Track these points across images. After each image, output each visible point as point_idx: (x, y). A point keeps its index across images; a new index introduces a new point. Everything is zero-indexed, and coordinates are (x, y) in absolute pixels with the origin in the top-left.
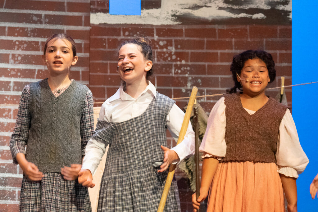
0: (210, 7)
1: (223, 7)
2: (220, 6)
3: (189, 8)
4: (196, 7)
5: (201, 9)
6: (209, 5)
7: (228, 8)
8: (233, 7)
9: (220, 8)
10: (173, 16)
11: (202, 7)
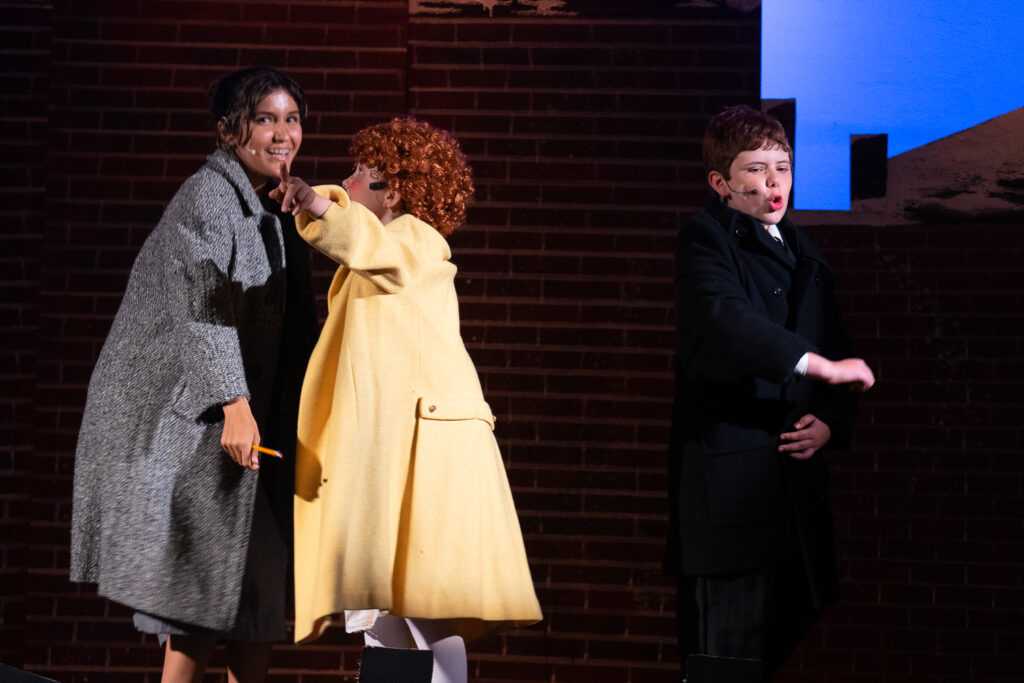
0: (973, 192)
1: (998, 191)
2: (991, 190)
3: (936, 196)
4: (948, 193)
5: (959, 196)
6: (972, 189)
7: (1006, 193)
8: (1015, 192)
9: (992, 195)
10: (906, 209)
11: (959, 192)
